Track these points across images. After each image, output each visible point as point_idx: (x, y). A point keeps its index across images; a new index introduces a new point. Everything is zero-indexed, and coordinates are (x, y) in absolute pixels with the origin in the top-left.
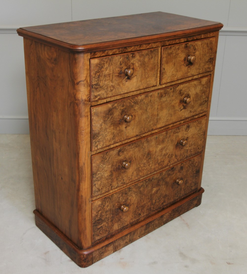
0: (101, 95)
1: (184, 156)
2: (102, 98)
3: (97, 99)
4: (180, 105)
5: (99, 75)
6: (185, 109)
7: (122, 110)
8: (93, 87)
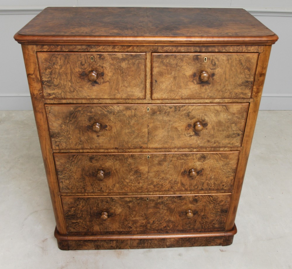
0: (57, 94)
1: (198, 188)
2: (59, 97)
3: (51, 97)
4: (188, 129)
5: (52, 72)
6: (198, 137)
7: (89, 117)
8: (45, 84)
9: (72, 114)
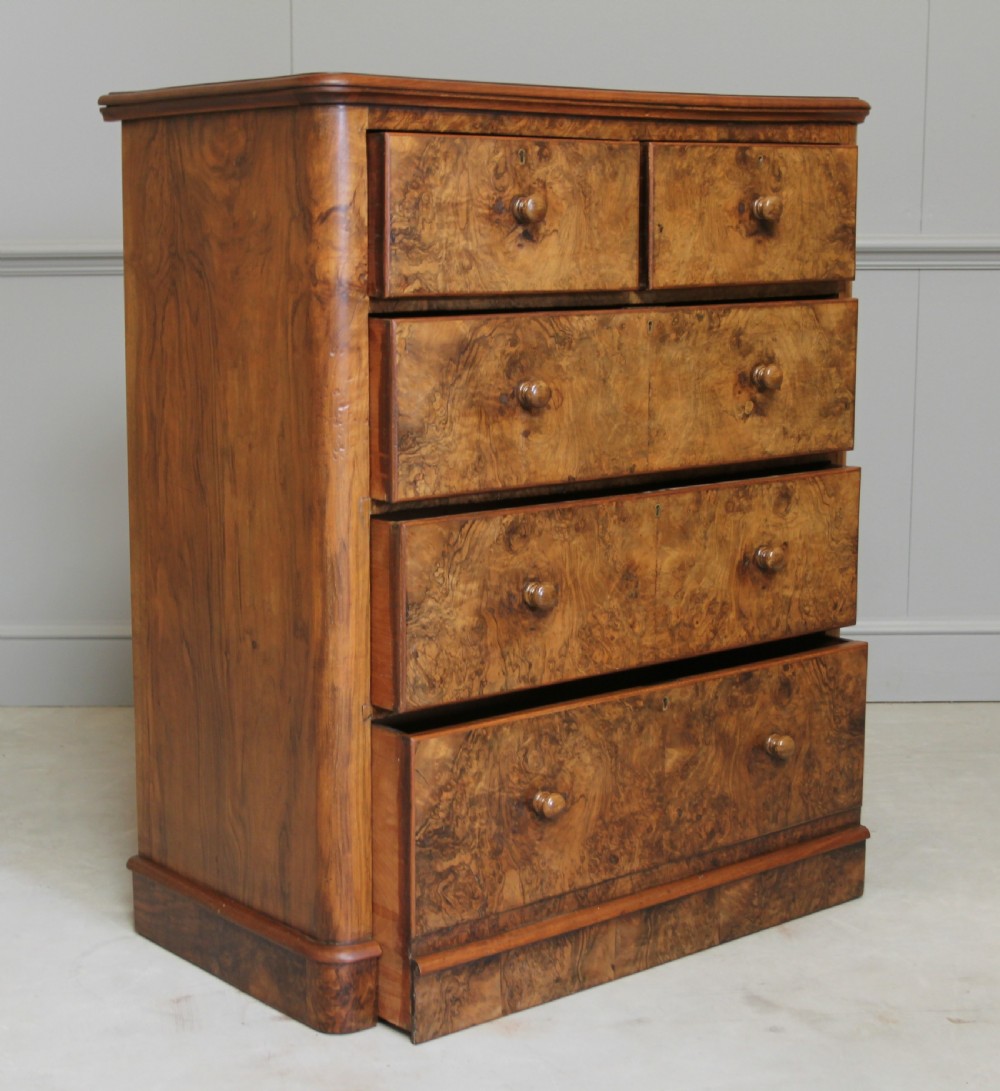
0: (427, 277)
2: (431, 291)
3: (408, 291)
5: (419, 199)
6: (763, 418)
7: (509, 358)
8: (397, 241)
9: (466, 349)
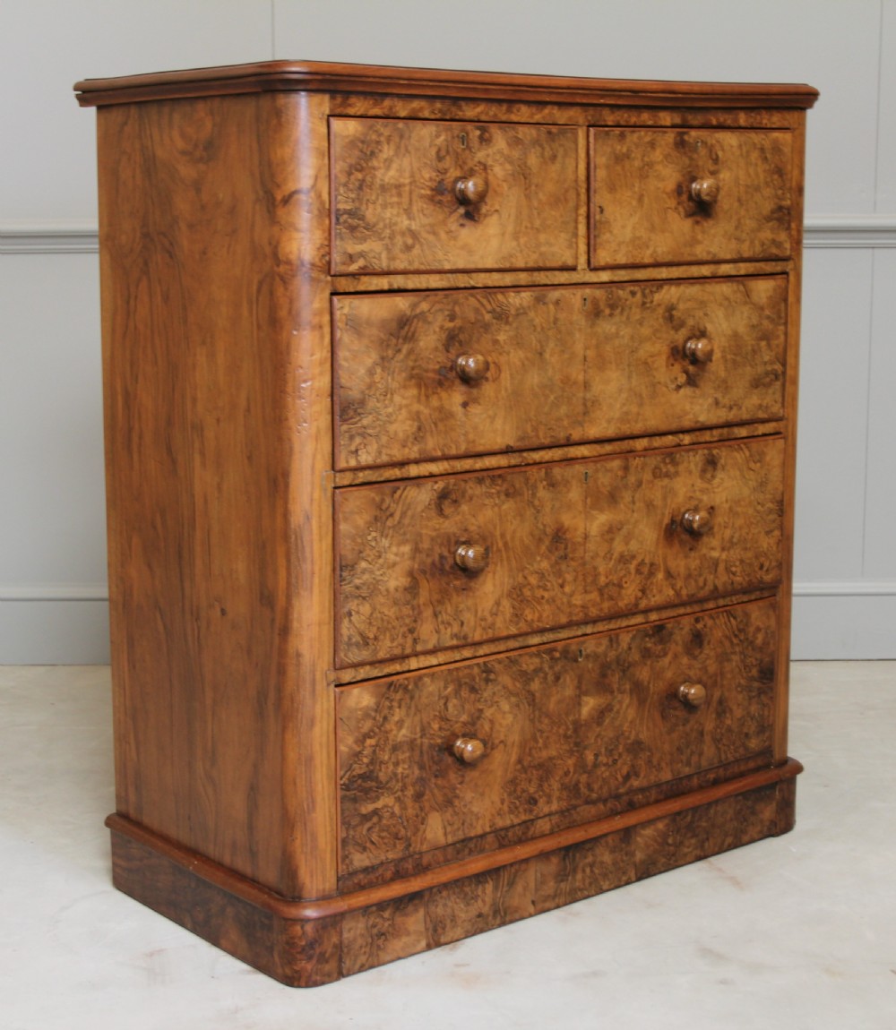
0: (371, 255)
2: (374, 269)
3: (354, 268)
4: (673, 365)
5: (363, 181)
6: (695, 389)
7: (447, 332)
8: (341, 220)
9: (406, 323)
